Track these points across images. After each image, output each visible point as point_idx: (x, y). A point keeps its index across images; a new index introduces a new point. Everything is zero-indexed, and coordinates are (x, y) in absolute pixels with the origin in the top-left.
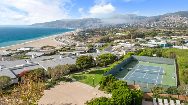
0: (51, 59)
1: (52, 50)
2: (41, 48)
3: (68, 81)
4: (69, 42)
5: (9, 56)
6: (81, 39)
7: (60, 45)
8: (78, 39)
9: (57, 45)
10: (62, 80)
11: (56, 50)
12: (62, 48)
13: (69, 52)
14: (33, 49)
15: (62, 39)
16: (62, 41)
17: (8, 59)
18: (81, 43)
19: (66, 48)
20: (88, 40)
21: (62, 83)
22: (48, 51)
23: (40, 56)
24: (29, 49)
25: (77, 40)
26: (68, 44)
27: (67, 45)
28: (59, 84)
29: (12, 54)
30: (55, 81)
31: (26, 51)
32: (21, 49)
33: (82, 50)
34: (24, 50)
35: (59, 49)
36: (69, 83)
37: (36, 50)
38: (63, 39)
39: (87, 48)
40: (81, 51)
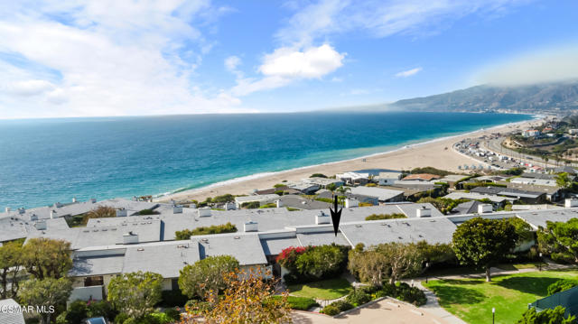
0: (396, 216)
1: (433, 182)
2: (400, 174)
3: (411, 302)
4: (500, 158)
5: (311, 192)
6: (548, 149)
7: (467, 168)
8: (534, 149)
9: (460, 167)
10: (391, 292)
11: (444, 185)
12: (466, 180)
13: (482, 193)
14: (376, 178)
15: (477, 147)
16: (478, 154)
17: (301, 201)
18: (543, 165)
19: (479, 179)
20: (573, 155)
21: (389, 303)
22: (416, 186)
23: (388, 201)
24: (365, 176)
25: (530, 154)
26: (498, 166)
27: (493, 167)
28: (378, 306)
29: (321, 187)
30: (371, 292)
31: (357, 181)
32: (346, 175)
33: (532, 189)
34: (353, 178)
35: (455, 181)
36: (410, 308)
37: (386, 181)
38: (483, 149)
39: (553, 183)
40: (528, 192)
